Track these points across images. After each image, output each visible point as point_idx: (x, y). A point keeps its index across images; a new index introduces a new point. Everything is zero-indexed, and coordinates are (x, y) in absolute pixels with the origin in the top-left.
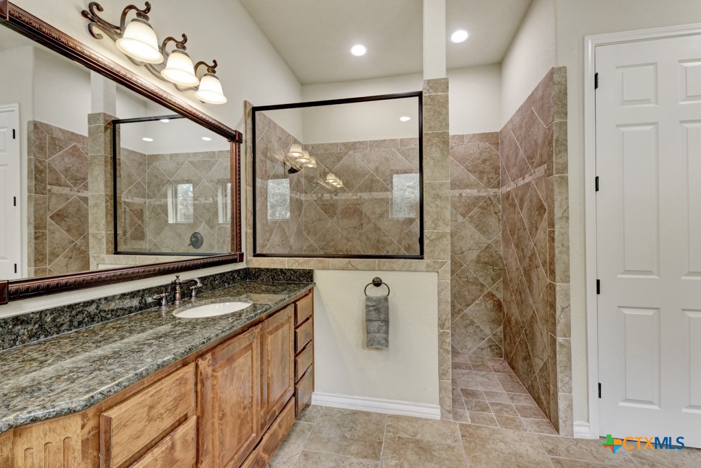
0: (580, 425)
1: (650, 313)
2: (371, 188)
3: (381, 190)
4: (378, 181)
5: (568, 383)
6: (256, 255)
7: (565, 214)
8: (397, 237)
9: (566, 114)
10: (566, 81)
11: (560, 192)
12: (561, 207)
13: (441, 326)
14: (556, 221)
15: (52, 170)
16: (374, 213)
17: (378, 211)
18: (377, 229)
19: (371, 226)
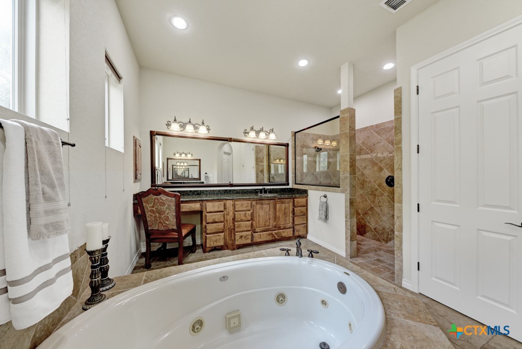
0: (406, 281)
1: (456, 227)
2: (360, 153)
3: (365, 154)
4: (363, 149)
5: (400, 257)
6: (296, 184)
7: (400, 167)
8: (373, 179)
9: (401, 112)
10: (401, 95)
11: (397, 155)
12: (397, 163)
13: (346, 217)
14: (395, 171)
15: (260, 158)
16: (361, 166)
17: (364, 165)
18: (363, 174)
19: (360, 173)
